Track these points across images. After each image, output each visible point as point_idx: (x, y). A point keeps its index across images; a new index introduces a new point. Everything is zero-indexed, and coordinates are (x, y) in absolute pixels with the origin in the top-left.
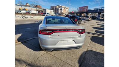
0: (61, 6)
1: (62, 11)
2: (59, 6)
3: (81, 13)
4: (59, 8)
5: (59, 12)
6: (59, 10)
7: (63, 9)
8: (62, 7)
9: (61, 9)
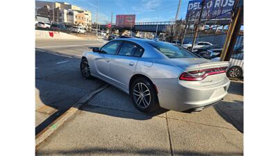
0: (69, 7)
1: (75, 20)
2: (62, 3)
3: (121, 30)
4: (66, 11)
5: (66, 21)
6: (65, 15)
7: (75, 13)
8: (74, 7)
9: (71, 14)
